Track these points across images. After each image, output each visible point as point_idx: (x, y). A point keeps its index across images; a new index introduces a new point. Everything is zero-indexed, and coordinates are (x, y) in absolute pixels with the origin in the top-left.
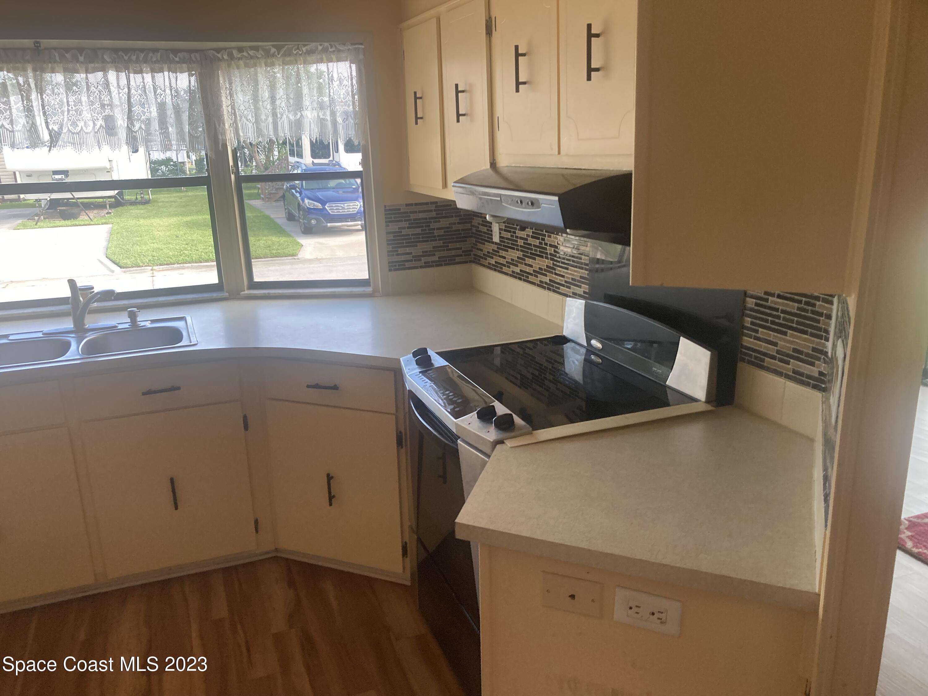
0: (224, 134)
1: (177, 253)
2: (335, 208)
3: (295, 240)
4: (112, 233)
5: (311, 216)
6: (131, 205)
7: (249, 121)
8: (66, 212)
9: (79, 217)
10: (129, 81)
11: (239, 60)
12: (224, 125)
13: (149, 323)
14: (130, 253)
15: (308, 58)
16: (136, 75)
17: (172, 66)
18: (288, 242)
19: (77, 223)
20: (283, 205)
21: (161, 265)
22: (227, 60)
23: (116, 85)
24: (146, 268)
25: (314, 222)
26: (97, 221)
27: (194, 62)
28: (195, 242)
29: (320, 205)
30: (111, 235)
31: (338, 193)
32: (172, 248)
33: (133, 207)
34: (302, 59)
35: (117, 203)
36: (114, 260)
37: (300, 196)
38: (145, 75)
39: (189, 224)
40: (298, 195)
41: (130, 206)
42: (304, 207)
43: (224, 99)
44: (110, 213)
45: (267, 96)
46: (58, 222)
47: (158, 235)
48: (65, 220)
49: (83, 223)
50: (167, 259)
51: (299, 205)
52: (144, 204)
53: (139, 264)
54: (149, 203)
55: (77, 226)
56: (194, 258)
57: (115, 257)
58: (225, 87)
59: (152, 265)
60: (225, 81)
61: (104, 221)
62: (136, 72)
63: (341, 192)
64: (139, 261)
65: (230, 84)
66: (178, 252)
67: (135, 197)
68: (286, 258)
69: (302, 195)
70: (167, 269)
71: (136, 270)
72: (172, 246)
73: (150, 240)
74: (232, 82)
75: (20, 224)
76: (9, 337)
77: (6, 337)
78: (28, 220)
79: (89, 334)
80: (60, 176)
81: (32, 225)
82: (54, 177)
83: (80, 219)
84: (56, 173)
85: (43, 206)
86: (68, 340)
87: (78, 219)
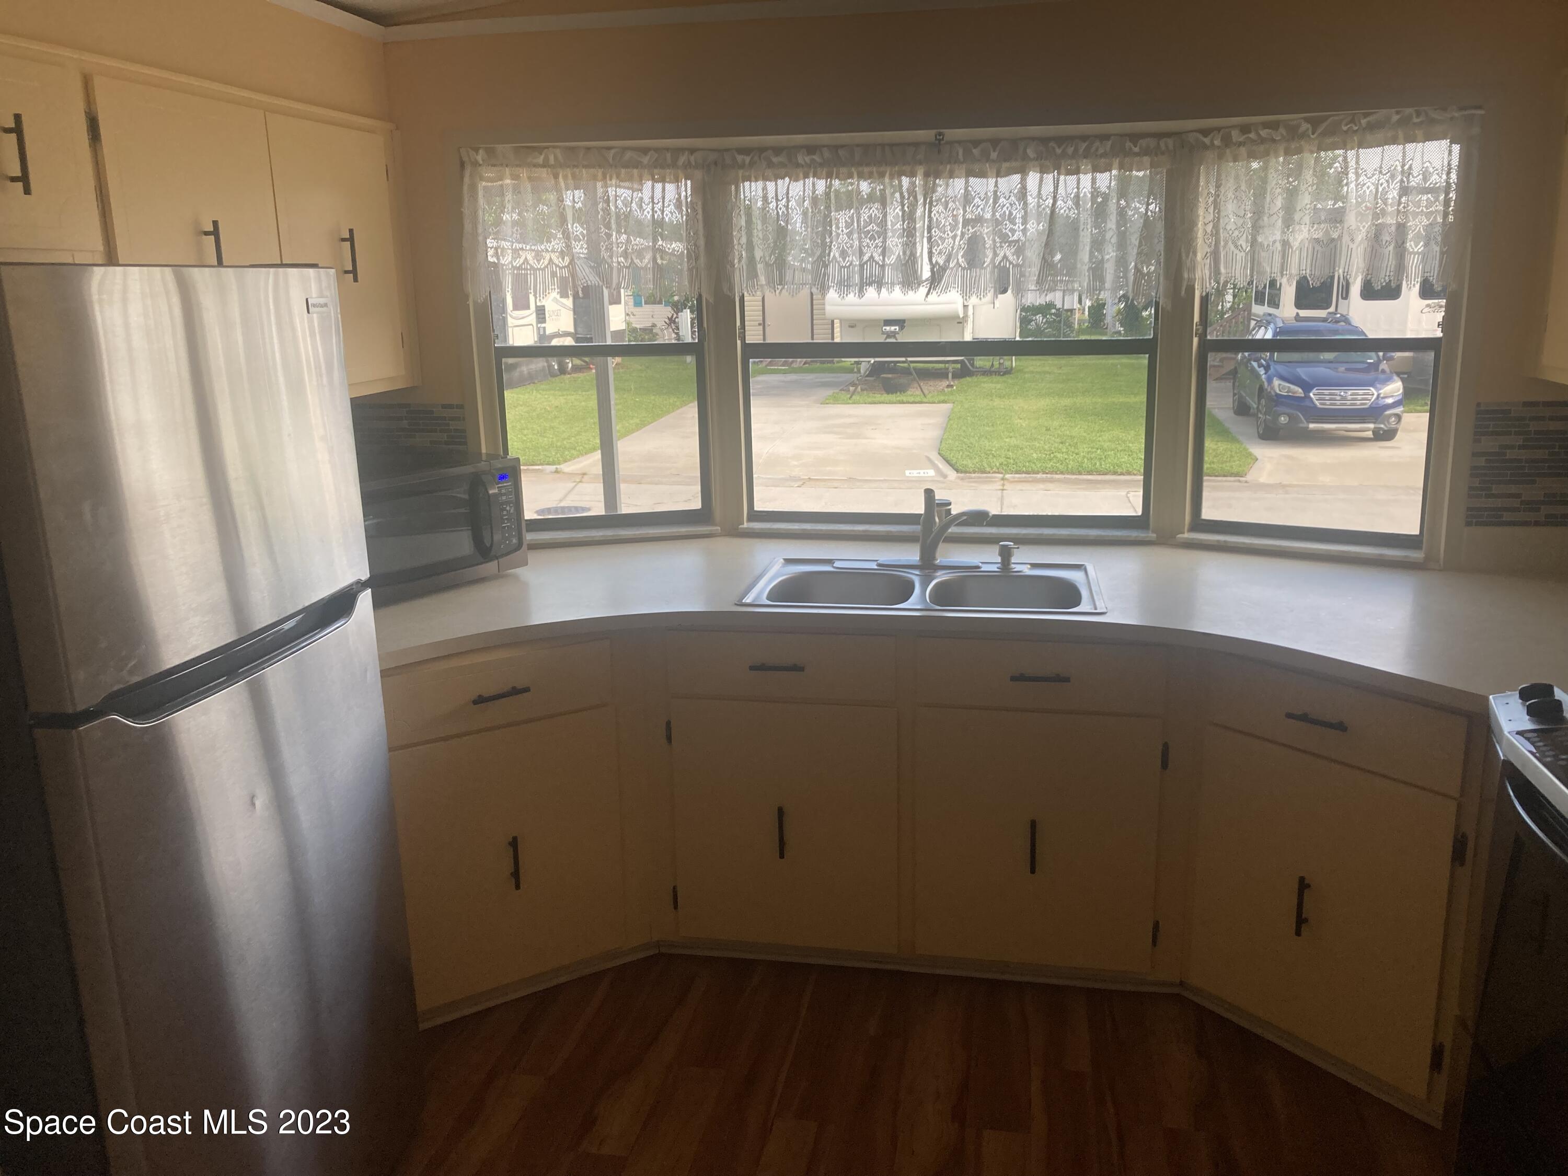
0: (1193, 269)
1: (1044, 456)
2: (1327, 397)
3: (1246, 449)
4: (951, 417)
5: (1280, 409)
6: (983, 375)
7: (1240, 248)
8: (892, 382)
9: (908, 390)
10: (1058, 186)
11: (1239, 146)
12: (1195, 253)
13: (1028, 568)
14: (973, 451)
15: (1369, 137)
16: (1069, 178)
17: (1127, 160)
18: (1231, 452)
19: (905, 399)
20: (1232, 388)
21: (1017, 473)
22: (1219, 147)
23: (1035, 193)
24: (993, 475)
25: (1285, 420)
26: (932, 397)
27: (1163, 153)
28: (1075, 441)
29: (1300, 390)
30: (950, 420)
31: (1337, 372)
32: (1039, 447)
33: (985, 379)
34: (1355, 138)
35: (964, 372)
36: (949, 459)
37: (1265, 374)
38: (1082, 176)
39: (1068, 411)
40: (1262, 371)
41: (981, 377)
42: (1270, 392)
43: (1201, 212)
44: (952, 386)
45: (1280, 206)
46: (879, 395)
47: (1019, 425)
48: (888, 394)
49: (913, 399)
50: (1027, 464)
51: (1261, 389)
52: (1003, 375)
53: (984, 469)
54: (1010, 374)
55: (904, 403)
56: (1070, 467)
57: (951, 455)
58: (1206, 192)
59: (1004, 472)
60: (1207, 182)
61: (942, 398)
62: (1069, 173)
63: (1342, 369)
64: (986, 465)
65: (1218, 187)
66: (1046, 455)
67: (991, 363)
68: (1224, 479)
69: (1270, 372)
70: (1025, 480)
71: (980, 478)
72: (1038, 445)
73: (1006, 433)
74: (1221, 184)
75: (830, 396)
76: (834, 563)
77: (830, 562)
78: (841, 390)
79: (939, 573)
80: (893, 328)
81: (845, 399)
82: (885, 329)
83: (909, 393)
84: (888, 322)
85: (862, 371)
86: (911, 579)
87: (906, 394)
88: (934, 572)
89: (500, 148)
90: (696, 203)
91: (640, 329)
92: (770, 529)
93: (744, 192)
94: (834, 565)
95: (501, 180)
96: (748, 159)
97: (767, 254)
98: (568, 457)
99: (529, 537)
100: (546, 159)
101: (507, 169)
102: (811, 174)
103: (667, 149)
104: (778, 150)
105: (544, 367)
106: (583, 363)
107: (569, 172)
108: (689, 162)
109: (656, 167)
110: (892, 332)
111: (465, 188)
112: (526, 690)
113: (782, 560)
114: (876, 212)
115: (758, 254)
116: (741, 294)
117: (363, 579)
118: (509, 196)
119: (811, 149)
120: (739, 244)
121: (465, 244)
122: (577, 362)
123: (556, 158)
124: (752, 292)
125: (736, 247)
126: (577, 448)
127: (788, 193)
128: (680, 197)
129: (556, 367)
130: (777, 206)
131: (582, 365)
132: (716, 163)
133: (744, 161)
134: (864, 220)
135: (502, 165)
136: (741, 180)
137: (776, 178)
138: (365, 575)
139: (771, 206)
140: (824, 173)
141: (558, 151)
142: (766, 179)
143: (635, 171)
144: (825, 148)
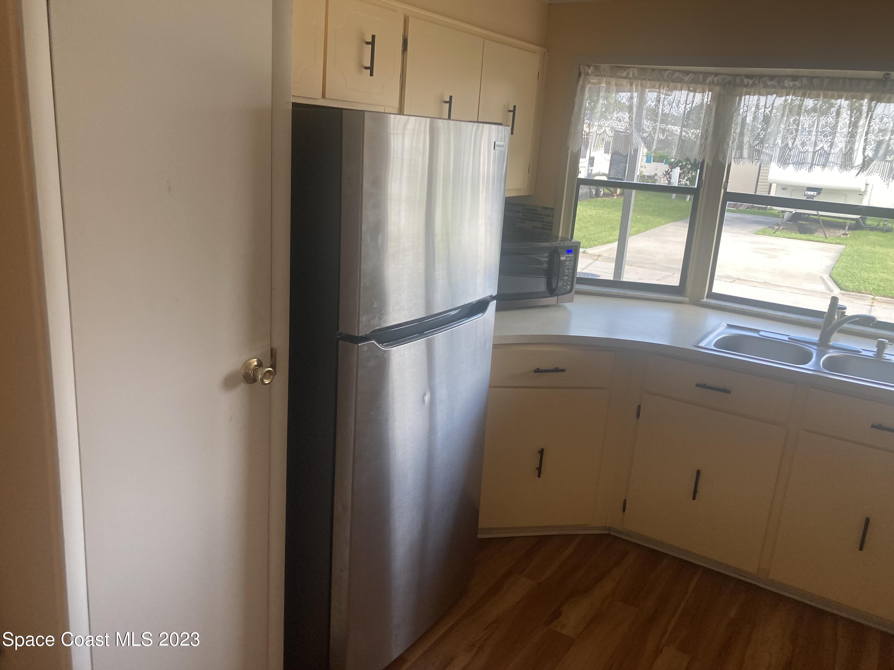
6: (871, 230)
8: (805, 227)
9: (814, 233)
14: (855, 277)
19: (812, 238)
21: (884, 297)
24: (867, 295)
26: (831, 239)
30: (842, 255)
33: (872, 233)
35: (858, 227)
36: (836, 280)
41: (869, 231)
44: (847, 234)
46: (794, 234)
48: (801, 233)
49: (817, 239)
52: (885, 232)
53: (861, 290)
54: (890, 232)
55: (811, 241)
57: (839, 278)
59: (874, 294)
61: (838, 241)
67: (878, 223)
70: (889, 301)
71: (856, 296)
73: (881, 269)
75: (761, 230)
76: (760, 332)
77: (757, 331)
78: (769, 227)
79: (831, 351)
80: (812, 193)
81: (771, 233)
82: (807, 193)
83: (815, 235)
84: (810, 189)
85: (785, 217)
86: (810, 350)
87: (812, 235)
88: (827, 350)
89: (603, 66)
90: (713, 106)
91: (647, 176)
92: (720, 305)
93: (744, 102)
94: (760, 333)
95: (600, 84)
96: (751, 82)
97: (752, 140)
98: (592, 245)
99: (577, 287)
100: (628, 74)
101: (604, 78)
102: (791, 93)
103: (701, 73)
104: (772, 77)
105: (587, 192)
106: (610, 192)
107: (639, 82)
108: (713, 81)
109: (692, 83)
110: (811, 195)
111: (579, 87)
112: (563, 371)
113: (726, 325)
114: (831, 120)
115: (746, 139)
116: (730, 162)
117: (494, 295)
118: (602, 94)
119: (794, 78)
120: (735, 132)
121: (573, 119)
122: (606, 191)
123: (633, 74)
124: (737, 162)
125: (732, 134)
126: (598, 241)
127: (773, 104)
128: (703, 101)
129: (594, 193)
130: (765, 111)
131: (608, 193)
132: (730, 83)
133: (748, 83)
134: (822, 124)
135: (602, 76)
136: (744, 94)
137: (767, 94)
138: (495, 293)
139: (760, 111)
140: (800, 93)
141: (635, 70)
142: (760, 94)
143: (679, 85)
144: (805, 78)
